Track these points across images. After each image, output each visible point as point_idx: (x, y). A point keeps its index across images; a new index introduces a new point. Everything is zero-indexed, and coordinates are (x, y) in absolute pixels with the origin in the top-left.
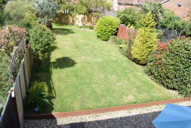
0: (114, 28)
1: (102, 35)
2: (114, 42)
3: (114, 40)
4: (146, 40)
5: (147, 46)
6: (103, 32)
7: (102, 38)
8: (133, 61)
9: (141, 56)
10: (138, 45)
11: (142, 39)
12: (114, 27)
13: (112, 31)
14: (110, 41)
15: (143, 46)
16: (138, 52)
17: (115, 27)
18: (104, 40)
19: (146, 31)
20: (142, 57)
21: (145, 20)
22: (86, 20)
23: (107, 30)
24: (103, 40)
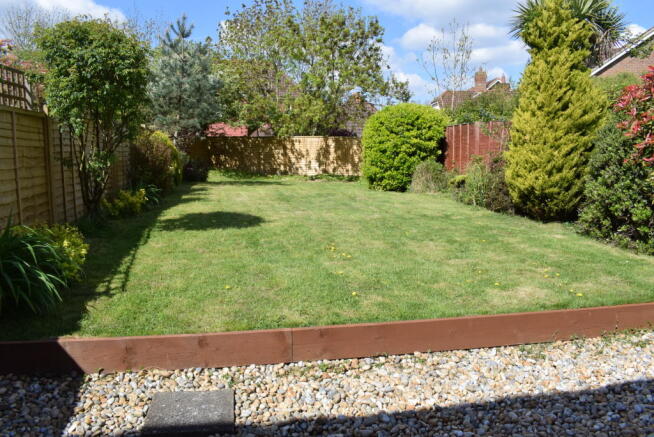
0: (430, 139)
1: (386, 170)
2: (432, 185)
3: (429, 175)
4: (560, 100)
5: (567, 123)
6: (389, 158)
7: (384, 183)
8: (520, 211)
9: (550, 174)
10: (529, 129)
11: (540, 98)
12: (427, 136)
13: (420, 149)
14: (416, 184)
15: (552, 127)
16: (533, 157)
17: (431, 133)
18: (394, 190)
19: (555, 63)
20: (556, 177)
21: (540, 24)
22: (332, 156)
23: (404, 148)
24: (391, 190)
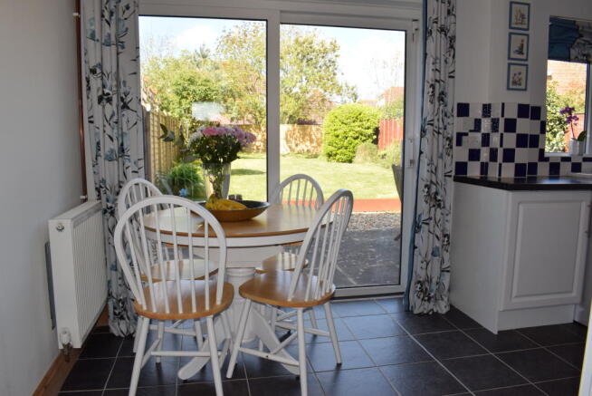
0: (368, 128)
1: (339, 148)
2: (369, 158)
3: (367, 152)
6: (341, 140)
7: (338, 157)
12: (367, 126)
13: (362, 135)
14: (358, 157)
17: (369, 124)
18: (345, 162)
23: (351, 134)
24: (342, 162)
